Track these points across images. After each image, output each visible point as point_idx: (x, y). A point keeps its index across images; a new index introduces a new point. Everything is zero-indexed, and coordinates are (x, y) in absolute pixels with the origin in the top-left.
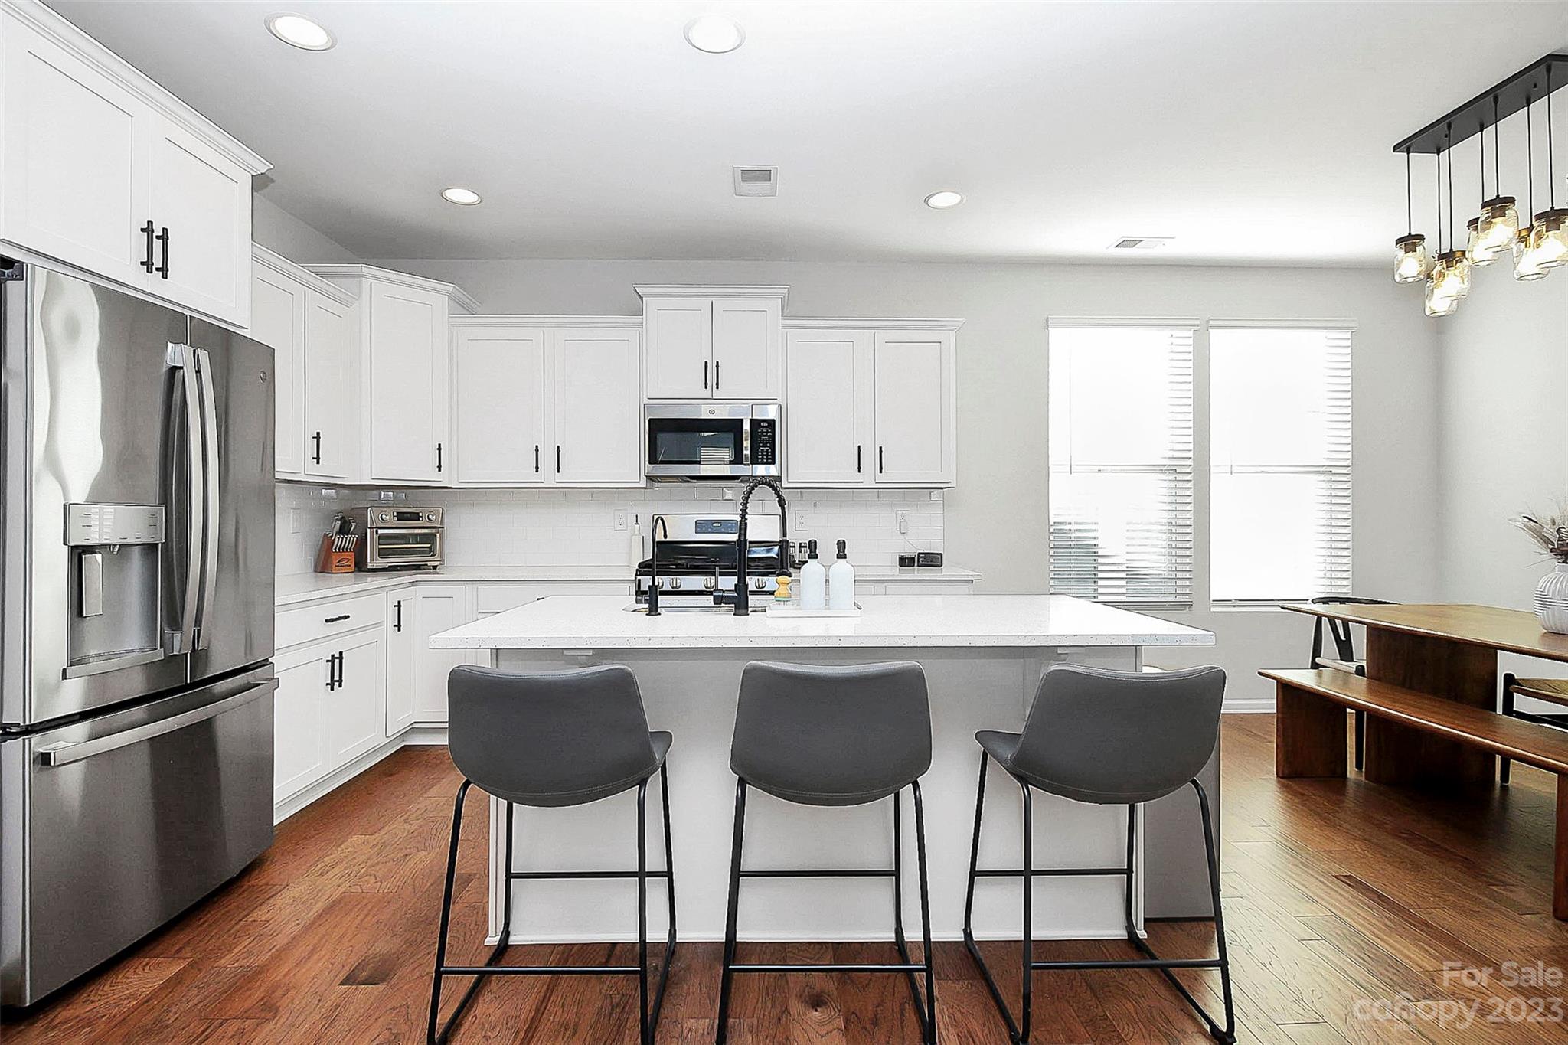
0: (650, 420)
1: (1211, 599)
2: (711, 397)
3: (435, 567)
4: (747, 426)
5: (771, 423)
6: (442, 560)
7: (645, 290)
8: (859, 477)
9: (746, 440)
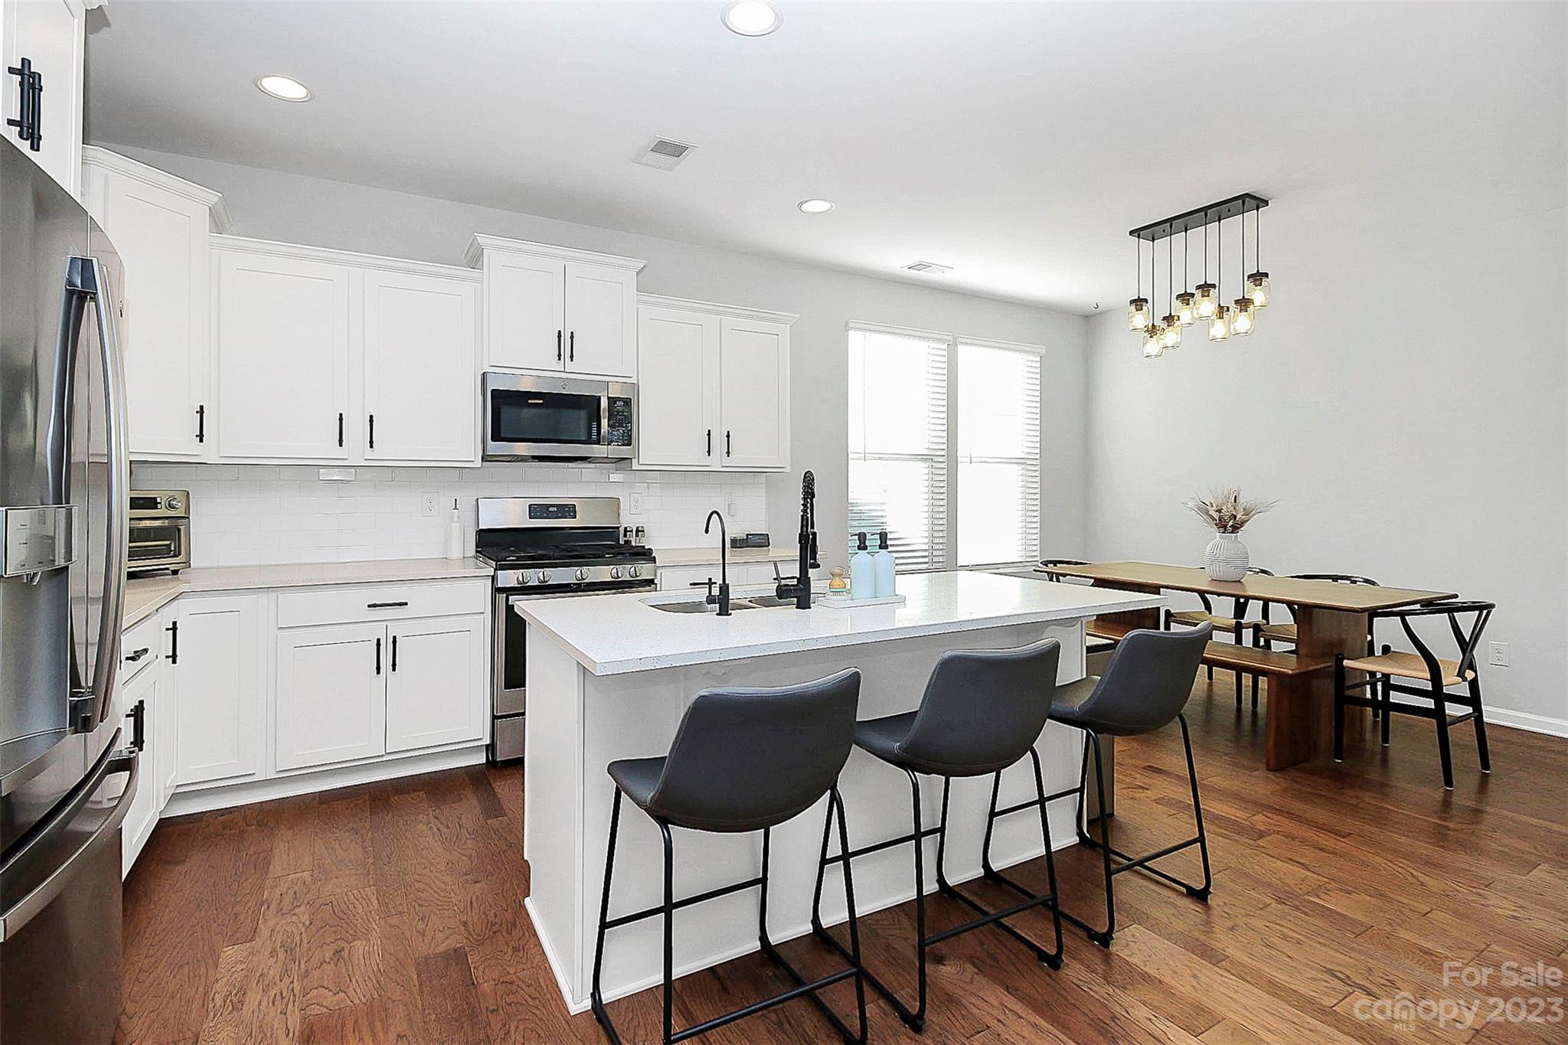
0: (492, 391)
1: (958, 565)
2: (563, 370)
3: (175, 572)
4: (604, 403)
5: (627, 402)
6: (187, 563)
7: (485, 240)
8: (708, 460)
9: (604, 418)
